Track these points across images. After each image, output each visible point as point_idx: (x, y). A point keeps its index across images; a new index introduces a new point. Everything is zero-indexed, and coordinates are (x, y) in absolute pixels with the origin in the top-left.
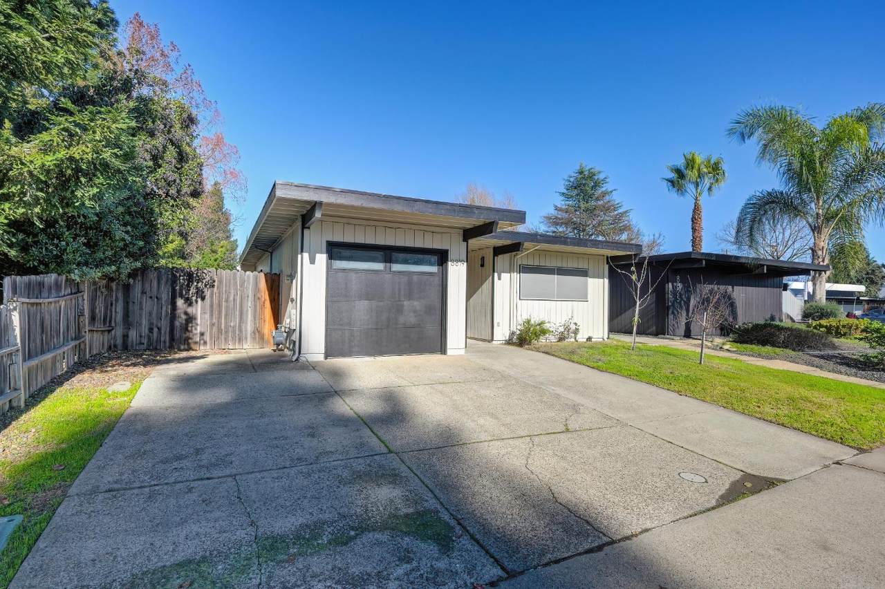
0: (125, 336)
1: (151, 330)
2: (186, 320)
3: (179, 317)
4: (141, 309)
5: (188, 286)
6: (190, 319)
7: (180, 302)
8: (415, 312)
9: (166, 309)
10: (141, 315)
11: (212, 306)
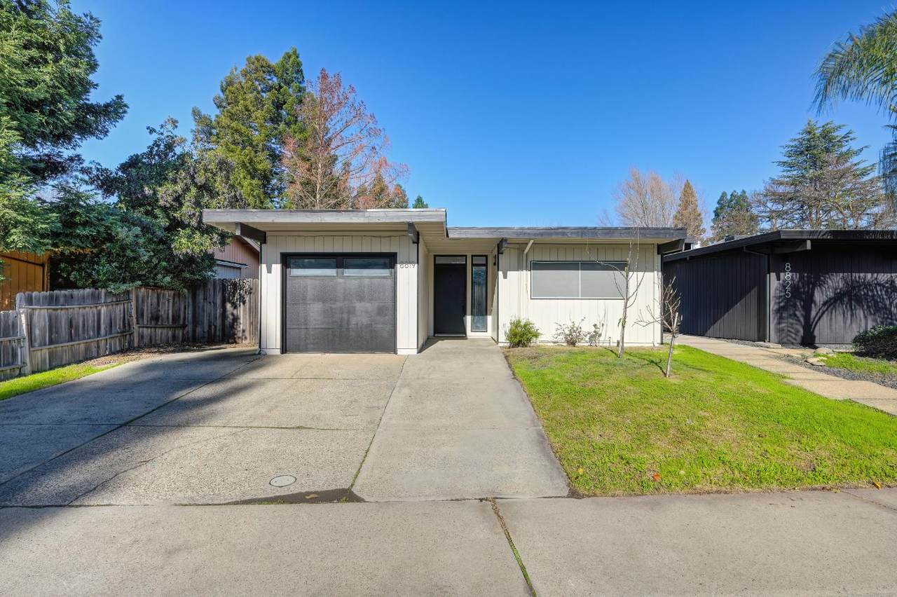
0: (194, 331)
1: (210, 327)
2: (233, 320)
3: (228, 317)
4: (204, 311)
5: (234, 293)
6: (236, 319)
7: (229, 306)
8: (367, 312)
9: (219, 311)
10: (203, 316)
11: (250, 309)
